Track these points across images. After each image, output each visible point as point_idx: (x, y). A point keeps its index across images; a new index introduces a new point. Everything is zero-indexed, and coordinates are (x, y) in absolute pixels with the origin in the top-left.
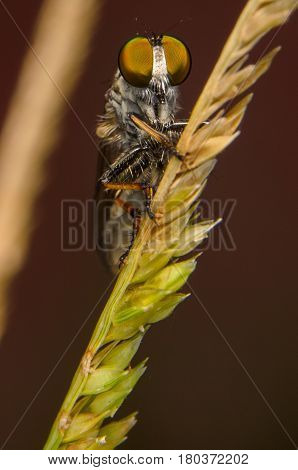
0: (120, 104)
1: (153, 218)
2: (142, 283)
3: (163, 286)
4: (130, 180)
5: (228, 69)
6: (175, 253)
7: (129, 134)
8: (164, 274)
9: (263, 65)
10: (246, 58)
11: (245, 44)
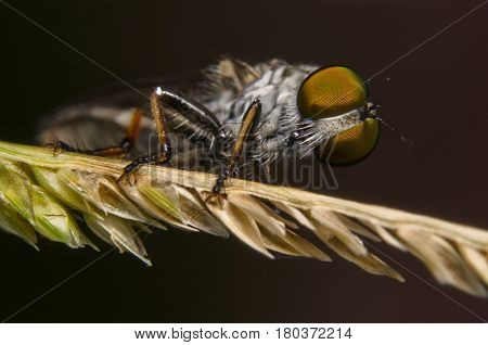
0: (270, 83)
1: (127, 171)
2: (35, 181)
3: (39, 211)
4: (170, 125)
5: (354, 220)
6: (88, 215)
7: (233, 107)
8: (54, 208)
9: (373, 265)
10: (375, 239)
11: (393, 233)
